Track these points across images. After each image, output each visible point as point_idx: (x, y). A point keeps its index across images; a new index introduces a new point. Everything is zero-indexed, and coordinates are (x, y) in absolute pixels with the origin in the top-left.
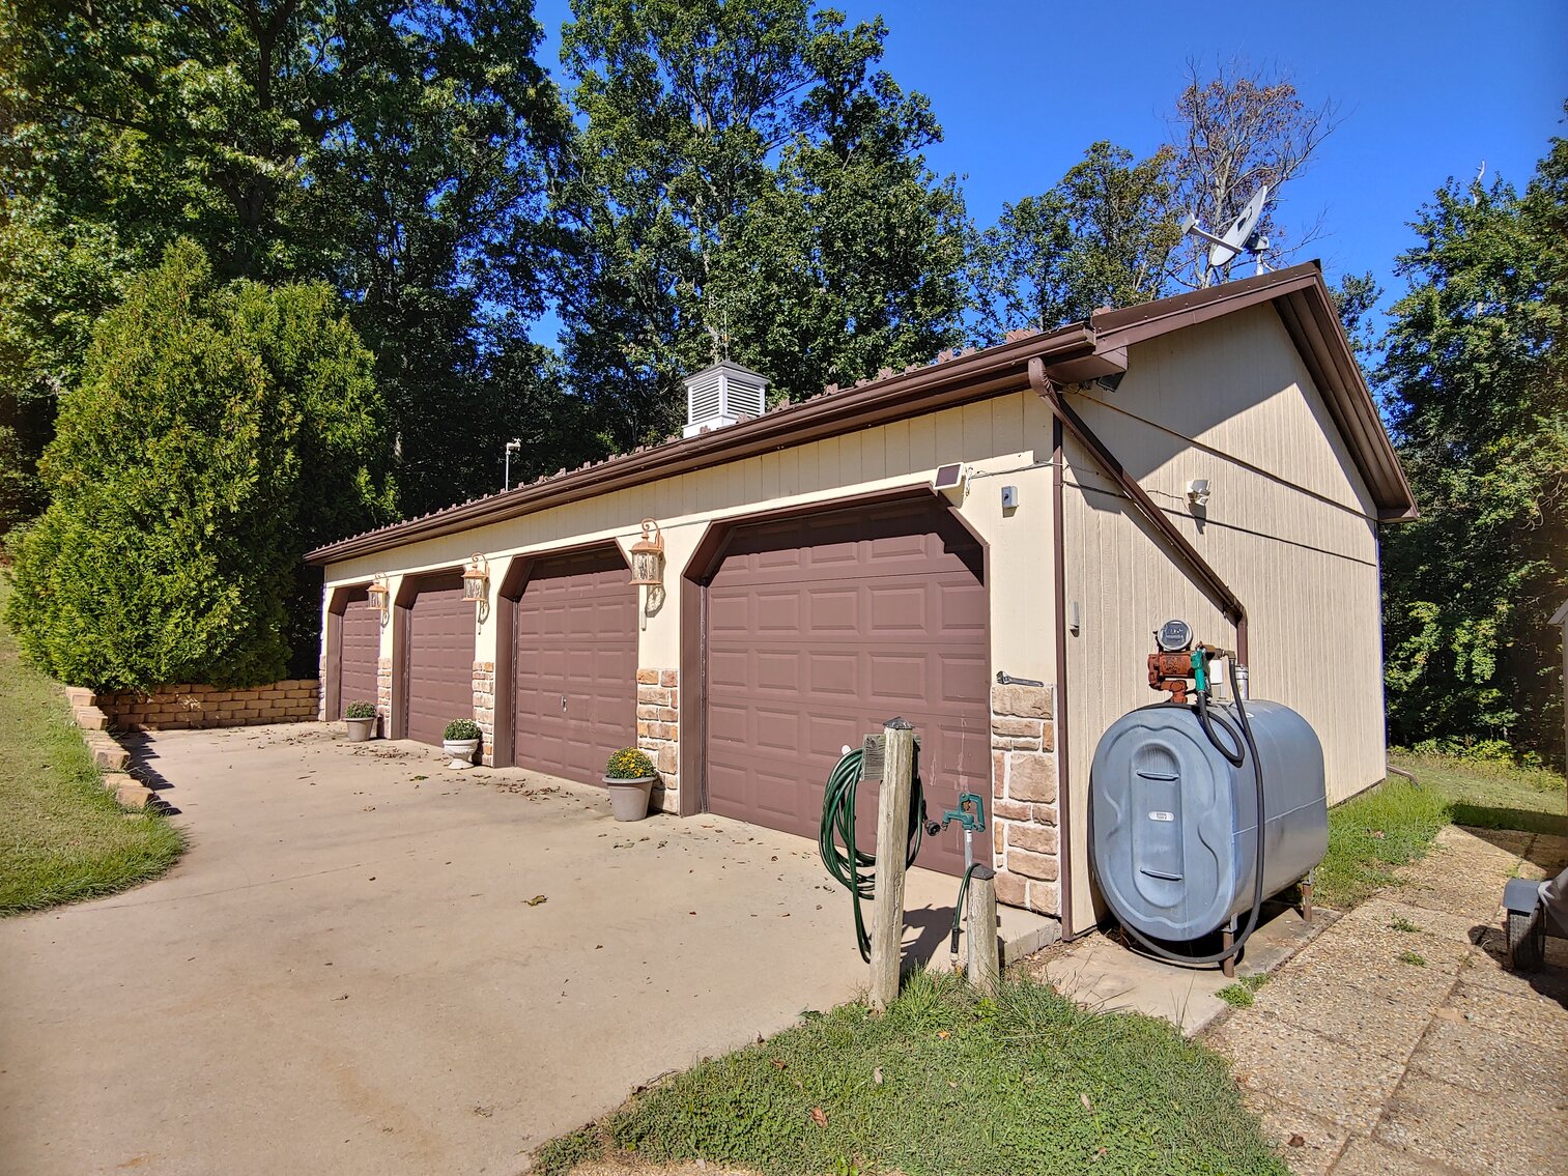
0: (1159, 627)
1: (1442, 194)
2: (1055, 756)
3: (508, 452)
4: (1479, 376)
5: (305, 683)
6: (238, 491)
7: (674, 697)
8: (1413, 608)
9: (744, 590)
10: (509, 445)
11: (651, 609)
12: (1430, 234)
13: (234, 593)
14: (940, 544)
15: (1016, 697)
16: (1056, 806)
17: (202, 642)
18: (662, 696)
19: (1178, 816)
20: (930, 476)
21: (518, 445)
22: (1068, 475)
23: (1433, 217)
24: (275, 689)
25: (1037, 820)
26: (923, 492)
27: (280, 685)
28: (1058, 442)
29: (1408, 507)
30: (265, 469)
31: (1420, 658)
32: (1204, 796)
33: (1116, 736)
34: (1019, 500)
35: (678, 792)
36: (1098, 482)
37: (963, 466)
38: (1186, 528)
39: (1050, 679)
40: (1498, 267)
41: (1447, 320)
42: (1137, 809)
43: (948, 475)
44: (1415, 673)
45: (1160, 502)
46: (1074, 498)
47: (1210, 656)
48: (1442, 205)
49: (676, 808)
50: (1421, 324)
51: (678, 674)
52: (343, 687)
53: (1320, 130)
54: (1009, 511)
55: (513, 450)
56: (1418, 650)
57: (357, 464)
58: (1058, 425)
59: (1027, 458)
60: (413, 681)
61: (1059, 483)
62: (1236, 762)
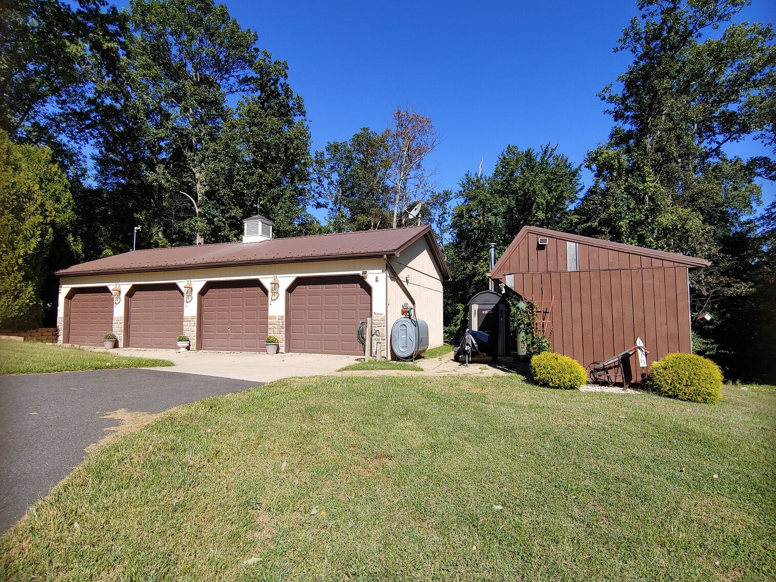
0: (403, 304)
1: (467, 175)
2: (385, 327)
3: (136, 231)
4: (475, 234)
5: (51, 329)
6: (33, 244)
7: (282, 323)
8: (458, 306)
9: (304, 294)
10: (136, 228)
11: (273, 299)
12: (464, 187)
13: (30, 289)
14: (360, 286)
15: (378, 317)
16: (385, 337)
17: (16, 310)
18: (279, 322)
19: (407, 336)
20: (360, 272)
21: (139, 228)
22: (388, 275)
23: (465, 182)
24: (37, 332)
25: (382, 340)
26: (358, 276)
27: (39, 330)
28: (387, 269)
29: (449, 278)
30: (42, 235)
31: (459, 322)
32: (411, 332)
33: (396, 323)
34: (379, 279)
35: (284, 347)
36: (392, 276)
37: (368, 271)
38: (405, 284)
39: (385, 313)
40: (480, 202)
41: (468, 216)
42: (400, 336)
43: (365, 273)
44: (458, 327)
45: (401, 279)
46: (389, 279)
47: (411, 309)
48: (467, 179)
49: (284, 351)
50: (461, 216)
51: (284, 317)
52: (71, 331)
53: (436, 143)
54: (377, 281)
55: (138, 230)
56: (458, 319)
57: (67, 232)
58: (387, 265)
59: (381, 271)
60: (131, 325)
61: (387, 276)
62: (416, 326)
